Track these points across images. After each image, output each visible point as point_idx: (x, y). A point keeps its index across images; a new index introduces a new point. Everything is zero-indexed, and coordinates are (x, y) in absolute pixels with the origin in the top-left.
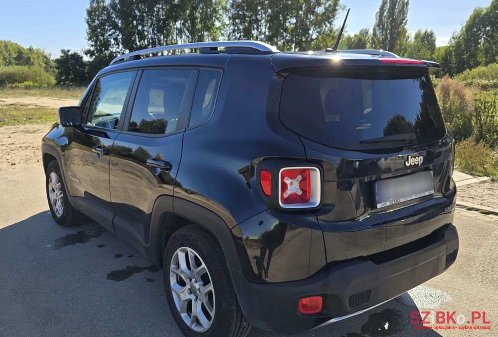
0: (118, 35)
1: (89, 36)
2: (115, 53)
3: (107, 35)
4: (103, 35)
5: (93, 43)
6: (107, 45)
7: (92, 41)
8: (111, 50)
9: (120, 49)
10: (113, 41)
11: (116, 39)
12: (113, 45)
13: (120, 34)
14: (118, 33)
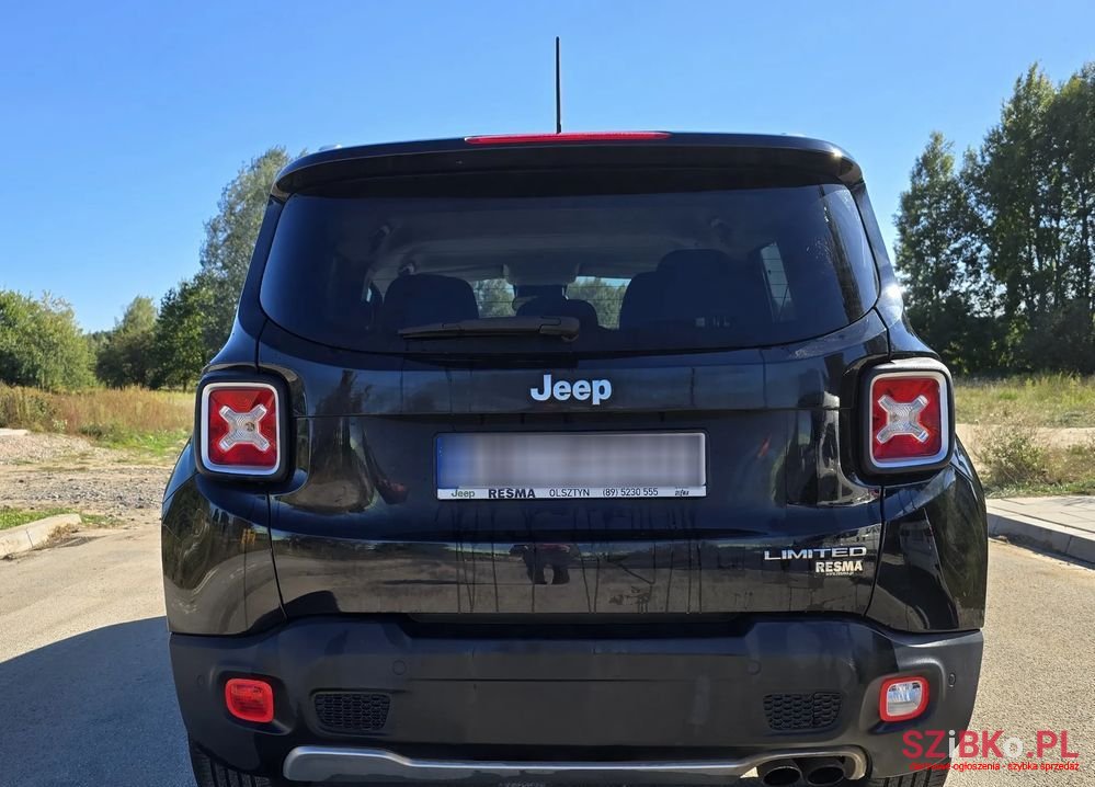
0: (979, 250)
1: (901, 258)
2: (963, 295)
3: (948, 252)
4: (936, 252)
5: (908, 276)
6: (943, 277)
7: (907, 271)
8: (956, 288)
9: (982, 283)
10: (961, 266)
11: (972, 261)
12: (961, 276)
13: (985, 246)
14: (978, 244)
